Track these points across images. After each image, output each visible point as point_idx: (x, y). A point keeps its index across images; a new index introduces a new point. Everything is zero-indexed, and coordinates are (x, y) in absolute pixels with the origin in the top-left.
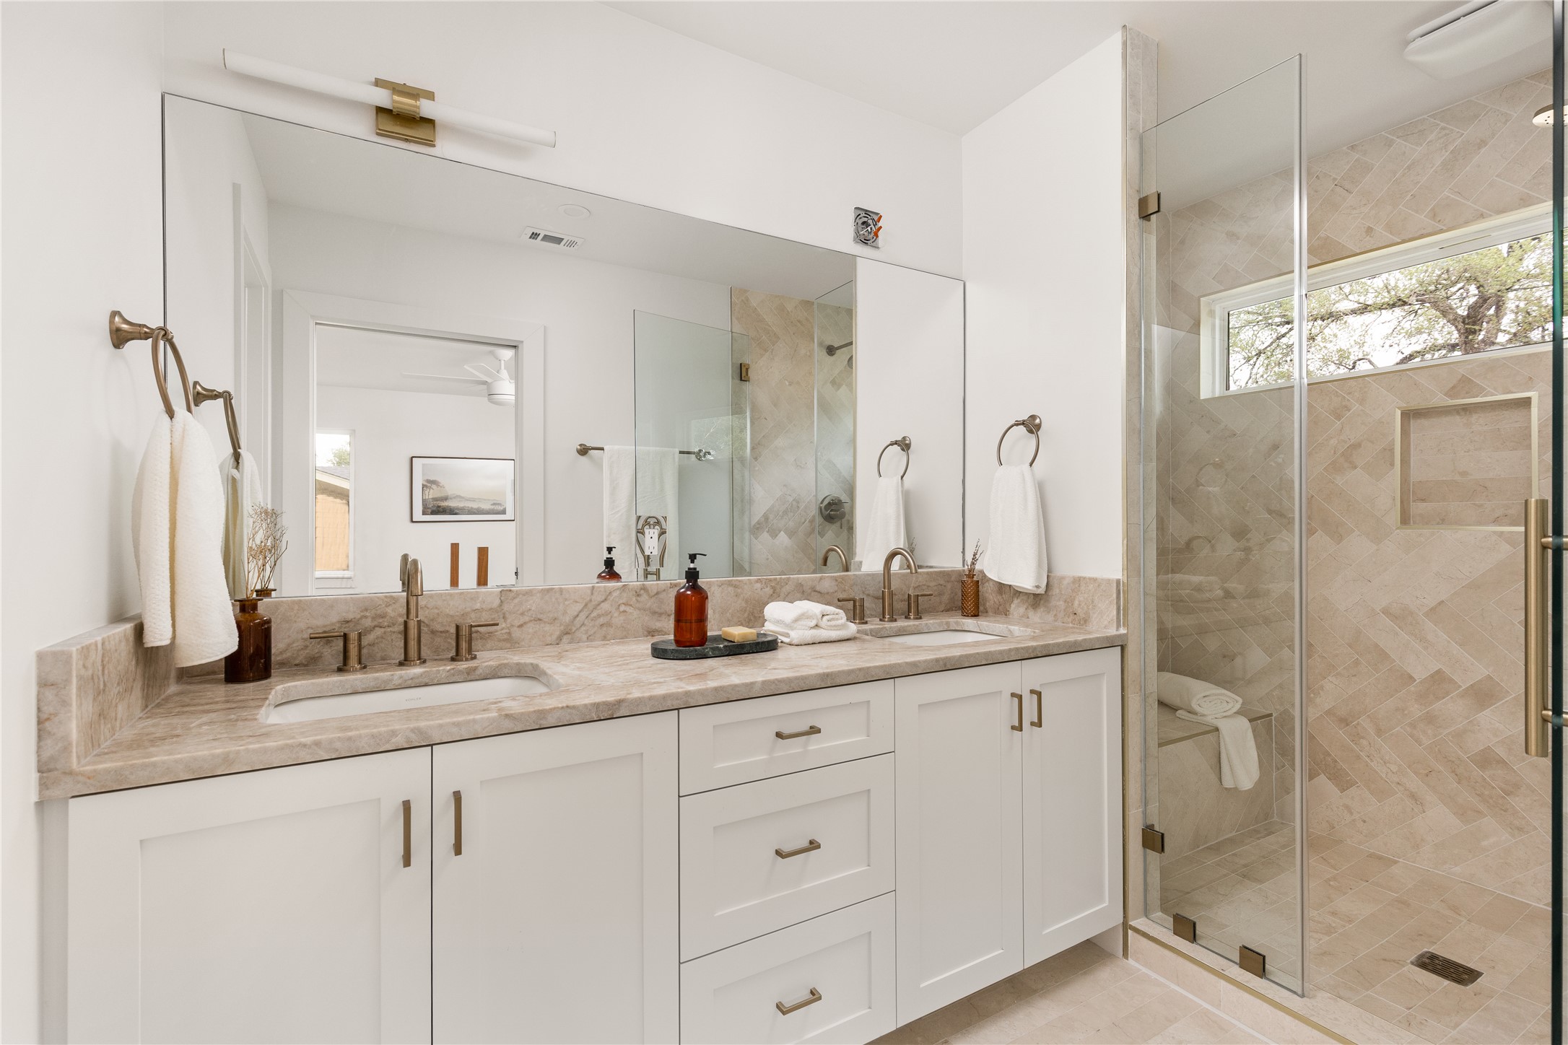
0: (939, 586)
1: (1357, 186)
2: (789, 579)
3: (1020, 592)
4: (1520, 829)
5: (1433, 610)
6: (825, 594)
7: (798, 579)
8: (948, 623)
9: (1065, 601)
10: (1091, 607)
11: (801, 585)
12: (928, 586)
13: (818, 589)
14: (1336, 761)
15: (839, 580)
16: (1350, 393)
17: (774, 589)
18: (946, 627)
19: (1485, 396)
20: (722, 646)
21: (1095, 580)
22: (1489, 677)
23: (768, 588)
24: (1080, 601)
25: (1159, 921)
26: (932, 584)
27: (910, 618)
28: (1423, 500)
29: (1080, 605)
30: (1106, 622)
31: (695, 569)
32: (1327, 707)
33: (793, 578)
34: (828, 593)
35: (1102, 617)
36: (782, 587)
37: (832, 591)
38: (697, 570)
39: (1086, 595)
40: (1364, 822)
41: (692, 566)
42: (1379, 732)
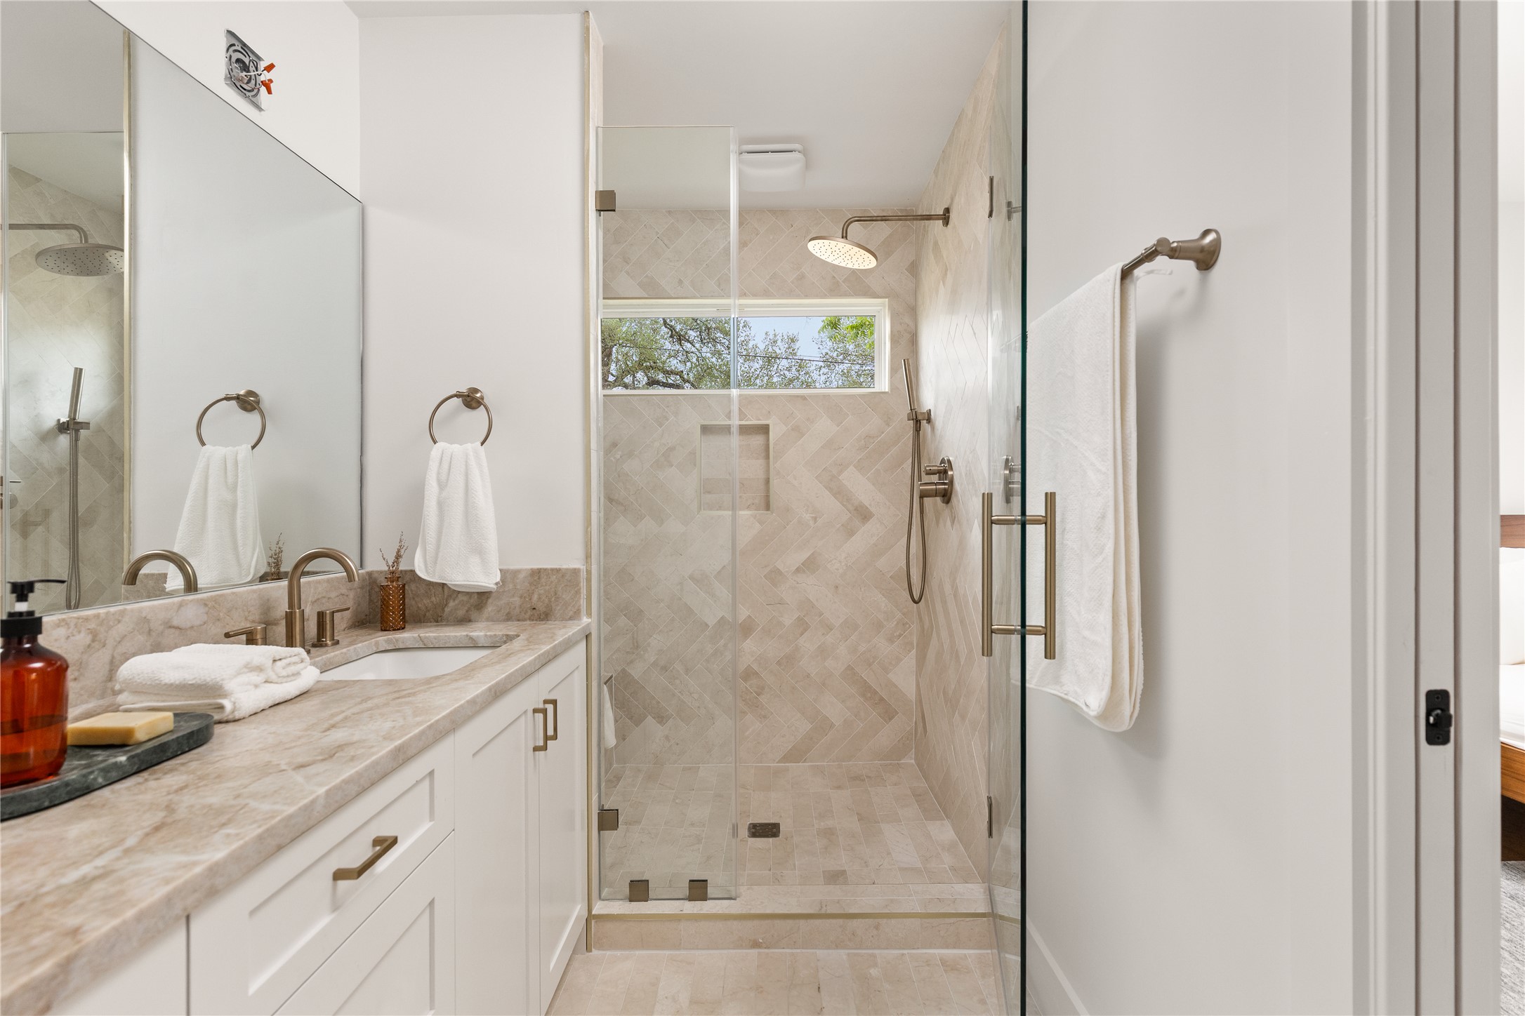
0: (341, 597)
1: (673, 244)
2: (123, 612)
3: (459, 592)
4: (765, 717)
5: (719, 572)
6: (186, 629)
7: (140, 610)
8: (377, 644)
9: (521, 597)
10: (553, 599)
11: (146, 620)
12: (329, 598)
13: (175, 623)
14: (659, 702)
15: (210, 604)
16: (668, 407)
17: (94, 635)
18: (375, 649)
19: (747, 420)
20: (123, 759)
21: (558, 570)
22: (749, 617)
23: (82, 635)
24: (539, 595)
25: (610, 897)
26: (333, 595)
27: (326, 645)
28: (709, 492)
29: (540, 598)
30: (571, 613)
31: (31, 613)
32: (652, 659)
33: (132, 610)
34: (192, 627)
35: (566, 608)
36: (110, 628)
37: (198, 623)
38: (37, 615)
39: (547, 588)
40: (678, 744)
41: (22, 607)
42: (687, 671)
